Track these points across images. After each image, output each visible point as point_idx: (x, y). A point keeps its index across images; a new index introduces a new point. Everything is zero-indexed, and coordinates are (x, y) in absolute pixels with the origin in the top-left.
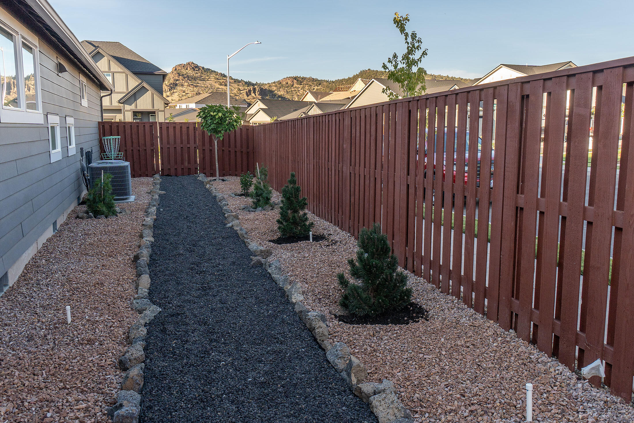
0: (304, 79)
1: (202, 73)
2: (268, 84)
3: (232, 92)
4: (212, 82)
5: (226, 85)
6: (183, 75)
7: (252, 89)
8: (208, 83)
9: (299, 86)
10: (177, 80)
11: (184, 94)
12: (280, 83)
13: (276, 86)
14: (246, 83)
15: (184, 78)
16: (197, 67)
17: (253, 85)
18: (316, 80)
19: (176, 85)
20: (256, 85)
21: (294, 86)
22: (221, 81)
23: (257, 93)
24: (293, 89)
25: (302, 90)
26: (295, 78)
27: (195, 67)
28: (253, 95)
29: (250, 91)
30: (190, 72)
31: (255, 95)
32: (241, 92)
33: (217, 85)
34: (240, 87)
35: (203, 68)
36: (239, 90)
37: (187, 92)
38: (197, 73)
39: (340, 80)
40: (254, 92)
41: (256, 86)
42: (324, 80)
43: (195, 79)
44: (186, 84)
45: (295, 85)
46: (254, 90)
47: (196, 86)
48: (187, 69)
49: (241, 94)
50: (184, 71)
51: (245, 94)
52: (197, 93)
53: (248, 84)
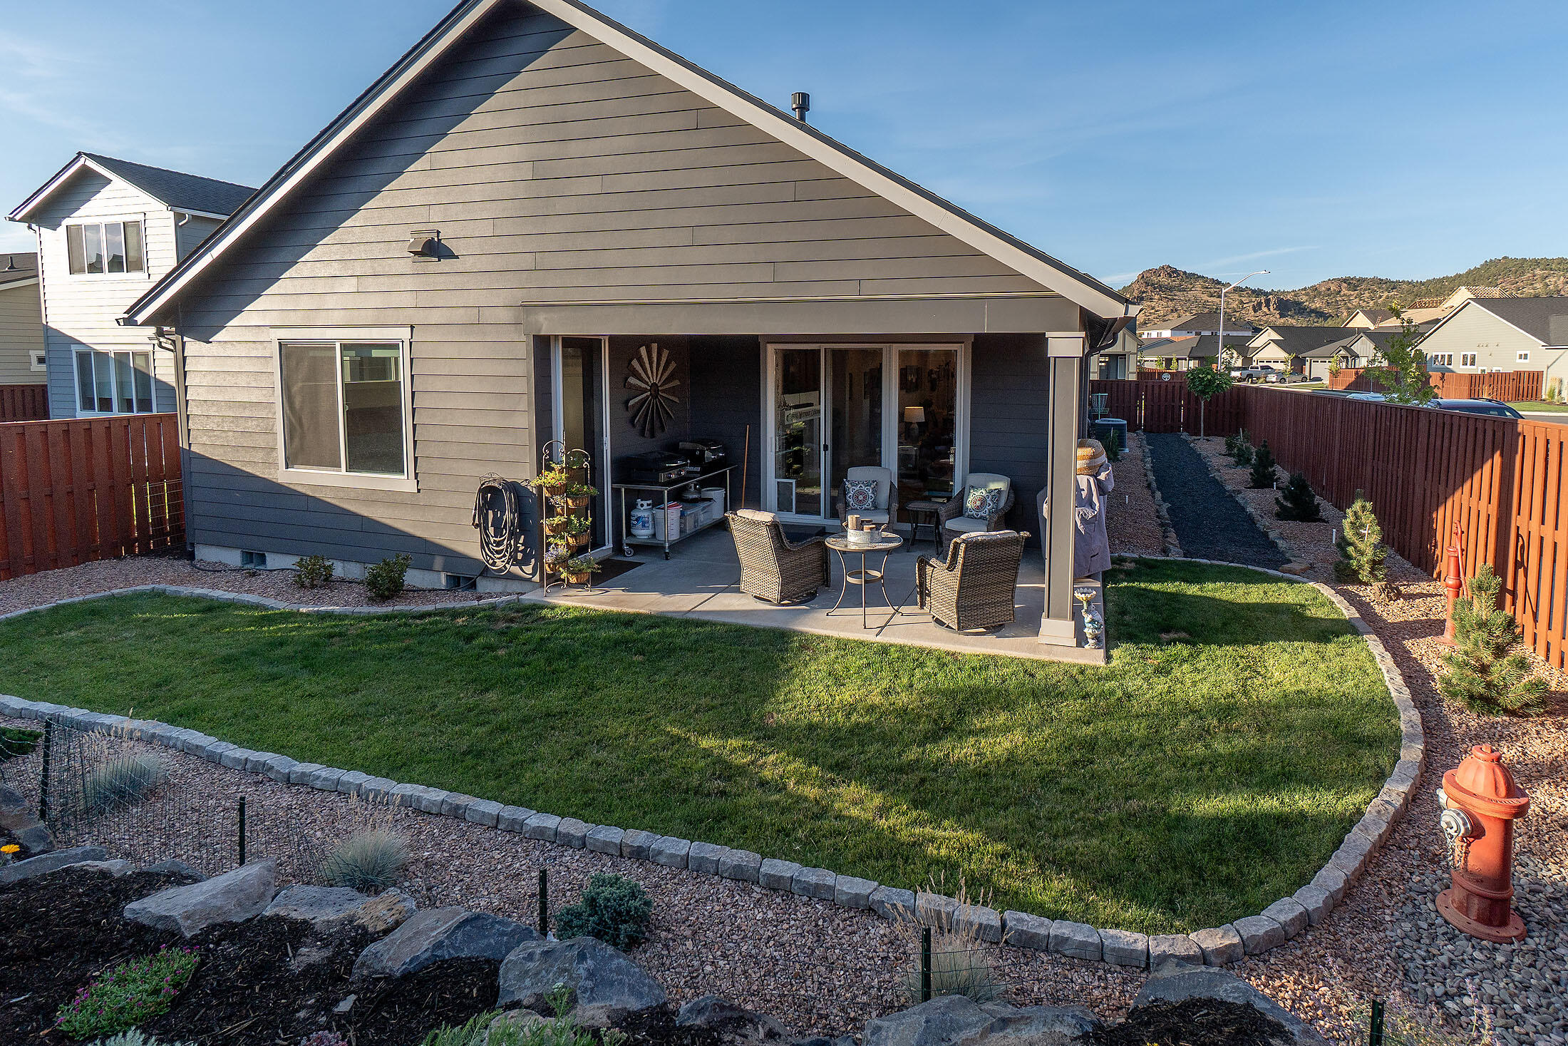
0: (1361, 280)
1: (1182, 280)
2: (1293, 291)
3: (1230, 306)
4: (1197, 292)
5: (1220, 297)
6: (1153, 284)
7: (1263, 301)
8: (1190, 295)
9: (1352, 293)
10: (1144, 292)
11: (1153, 311)
12: (1314, 289)
13: (1307, 294)
14: (1254, 291)
15: (1155, 288)
16: (1176, 271)
17: (1266, 294)
18: (1387, 282)
19: (1142, 299)
20: (1270, 294)
21: (1342, 293)
22: (1212, 290)
23: (1271, 307)
24: (1338, 299)
25: (1357, 300)
26: (1345, 281)
27: (1173, 272)
28: (1265, 309)
29: (1260, 304)
30: (1164, 280)
31: (1269, 310)
32: (1245, 306)
33: (1205, 297)
34: (1243, 299)
35: (1185, 273)
36: (1242, 302)
37: (1157, 309)
38: (1174, 281)
39: (1438, 280)
40: (1268, 306)
41: (1270, 297)
42: (1403, 282)
43: (1171, 289)
44: (1157, 297)
45: (1344, 291)
46: (1268, 303)
47: (1172, 300)
48: (1160, 276)
49: (1243, 308)
50: (1155, 279)
51: (1251, 309)
52: (1172, 310)
53: (1258, 293)
